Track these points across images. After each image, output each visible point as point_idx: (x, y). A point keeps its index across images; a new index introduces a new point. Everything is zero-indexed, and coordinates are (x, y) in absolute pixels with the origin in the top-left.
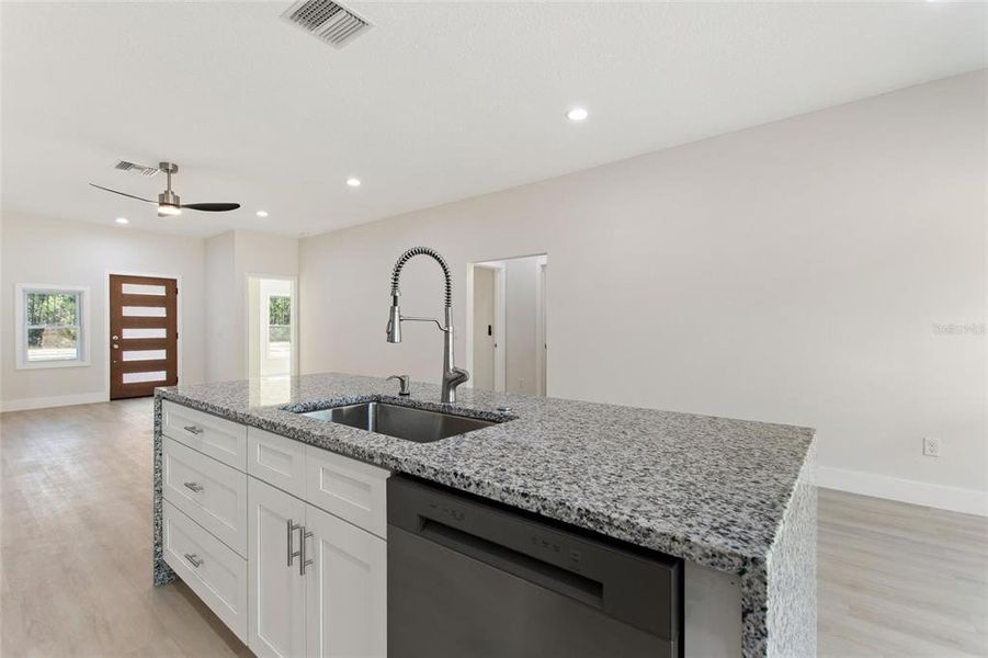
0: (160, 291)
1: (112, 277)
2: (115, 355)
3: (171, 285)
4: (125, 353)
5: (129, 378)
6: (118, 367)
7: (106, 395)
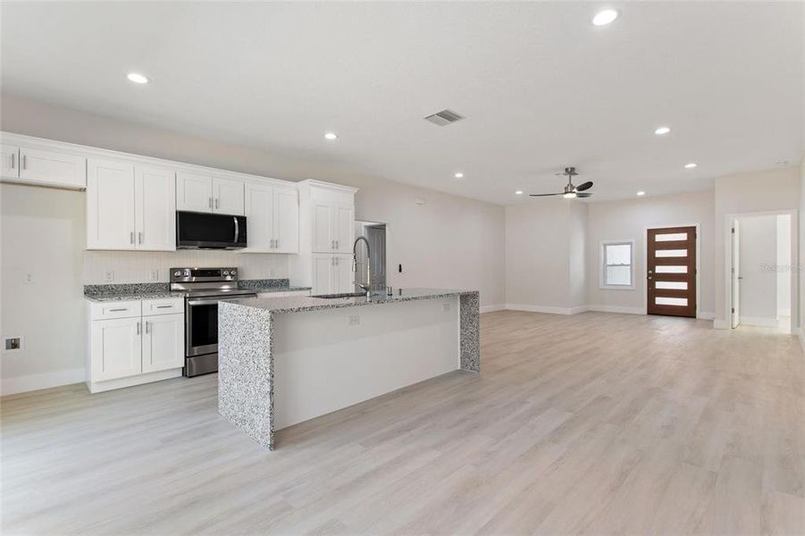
0: (683, 237)
1: (649, 231)
2: (651, 284)
3: (691, 231)
4: (657, 283)
5: (660, 301)
6: (653, 293)
7: (644, 310)
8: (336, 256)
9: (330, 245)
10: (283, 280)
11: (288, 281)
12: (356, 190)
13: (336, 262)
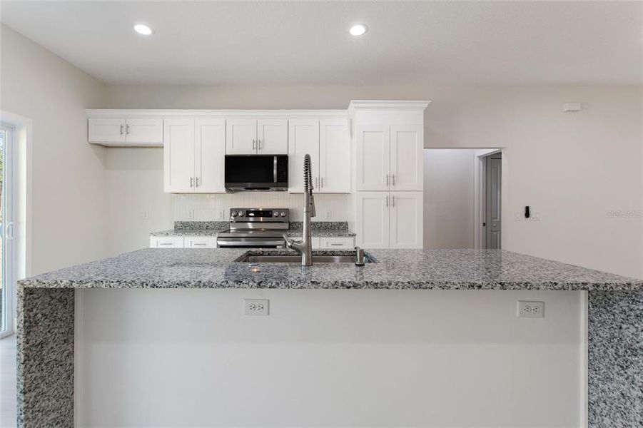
8: (392, 194)
9: (384, 181)
10: (341, 224)
11: (347, 224)
12: (425, 104)
13: (391, 202)
